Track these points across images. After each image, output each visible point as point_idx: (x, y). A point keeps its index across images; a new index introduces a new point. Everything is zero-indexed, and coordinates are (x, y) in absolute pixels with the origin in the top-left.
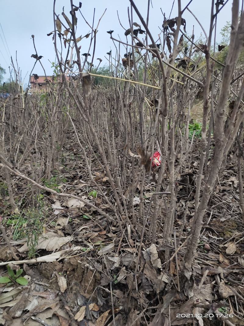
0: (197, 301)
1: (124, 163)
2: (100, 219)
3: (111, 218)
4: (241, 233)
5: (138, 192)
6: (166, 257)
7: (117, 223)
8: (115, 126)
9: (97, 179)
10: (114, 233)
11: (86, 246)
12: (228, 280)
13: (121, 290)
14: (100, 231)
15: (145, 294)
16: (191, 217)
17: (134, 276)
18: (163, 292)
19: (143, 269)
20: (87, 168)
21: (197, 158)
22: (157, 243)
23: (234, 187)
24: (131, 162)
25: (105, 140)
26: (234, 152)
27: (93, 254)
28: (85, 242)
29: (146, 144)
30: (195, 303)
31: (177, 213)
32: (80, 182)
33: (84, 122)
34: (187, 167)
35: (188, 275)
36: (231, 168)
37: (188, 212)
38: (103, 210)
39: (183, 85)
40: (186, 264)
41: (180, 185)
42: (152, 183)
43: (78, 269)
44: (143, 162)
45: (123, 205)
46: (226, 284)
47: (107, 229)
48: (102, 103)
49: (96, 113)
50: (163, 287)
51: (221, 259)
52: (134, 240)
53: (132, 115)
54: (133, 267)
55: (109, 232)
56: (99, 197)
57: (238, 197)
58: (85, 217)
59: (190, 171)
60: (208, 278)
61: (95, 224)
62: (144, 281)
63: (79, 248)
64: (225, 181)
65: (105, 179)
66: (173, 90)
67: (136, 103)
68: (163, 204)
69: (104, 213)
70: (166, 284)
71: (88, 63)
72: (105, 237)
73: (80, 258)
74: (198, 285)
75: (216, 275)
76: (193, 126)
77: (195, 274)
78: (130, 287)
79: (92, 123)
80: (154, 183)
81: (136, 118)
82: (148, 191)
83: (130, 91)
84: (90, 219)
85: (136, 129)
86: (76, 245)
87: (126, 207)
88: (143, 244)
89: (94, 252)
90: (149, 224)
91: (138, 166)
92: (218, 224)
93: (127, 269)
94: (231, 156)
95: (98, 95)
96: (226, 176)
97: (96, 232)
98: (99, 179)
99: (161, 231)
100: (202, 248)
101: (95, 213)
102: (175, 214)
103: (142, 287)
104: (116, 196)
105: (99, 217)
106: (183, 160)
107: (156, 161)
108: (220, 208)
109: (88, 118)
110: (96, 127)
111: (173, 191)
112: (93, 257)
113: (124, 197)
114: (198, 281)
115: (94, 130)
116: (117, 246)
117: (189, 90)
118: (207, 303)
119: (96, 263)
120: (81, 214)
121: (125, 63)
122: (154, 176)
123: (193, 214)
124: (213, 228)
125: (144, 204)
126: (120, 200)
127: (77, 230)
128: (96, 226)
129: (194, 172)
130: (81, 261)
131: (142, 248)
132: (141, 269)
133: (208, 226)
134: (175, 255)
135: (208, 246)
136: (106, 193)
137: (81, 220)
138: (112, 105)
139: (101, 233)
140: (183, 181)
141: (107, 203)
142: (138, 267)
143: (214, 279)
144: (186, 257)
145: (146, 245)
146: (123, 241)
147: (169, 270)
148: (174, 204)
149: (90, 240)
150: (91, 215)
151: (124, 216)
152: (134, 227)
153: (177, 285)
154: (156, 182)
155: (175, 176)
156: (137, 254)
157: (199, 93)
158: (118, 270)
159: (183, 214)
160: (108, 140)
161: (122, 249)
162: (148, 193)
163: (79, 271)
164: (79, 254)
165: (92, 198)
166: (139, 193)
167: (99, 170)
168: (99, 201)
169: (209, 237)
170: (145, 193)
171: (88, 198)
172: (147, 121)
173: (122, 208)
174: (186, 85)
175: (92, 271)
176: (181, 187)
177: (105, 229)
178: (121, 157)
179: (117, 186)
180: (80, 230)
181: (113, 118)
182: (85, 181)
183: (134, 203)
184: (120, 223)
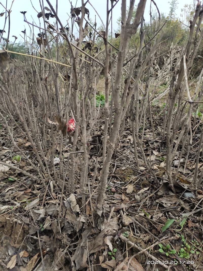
0: (107, 232)
1: (44, 129)
2: (25, 180)
3: (35, 177)
4: (136, 177)
5: (57, 153)
6: (83, 202)
7: (41, 180)
8: (34, 97)
9: (20, 145)
10: (38, 190)
11: (13, 204)
12: (129, 212)
13: (47, 235)
14: (26, 189)
15: (68, 234)
16: (100, 169)
17: (57, 222)
18: (82, 230)
19: (65, 216)
20: (10, 136)
21: (104, 123)
22: (75, 193)
23: (131, 144)
24: (50, 128)
25: (25, 109)
26: (130, 117)
27: (20, 210)
28: (12, 201)
29: (62, 113)
30: (106, 233)
31: (90, 168)
32: (3, 149)
33: (4, 94)
34: (97, 130)
35: (100, 213)
36: (128, 129)
37: (99, 166)
38: (27, 171)
39: (90, 64)
40: (98, 205)
41: (91, 144)
42: (69, 145)
43: (7, 225)
44: (60, 128)
45: (45, 165)
46: (127, 215)
47: (32, 187)
48: (20, 76)
49: (15, 85)
50: (82, 225)
51: (123, 197)
52: (56, 193)
53: (48, 87)
54: (56, 215)
55: (34, 190)
56: (23, 160)
57: (133, 151)
58: (10, 179)
59: (99, 133)
60: (115, 213)
61: (21, 184)
62: (66, 224)
63: (6, 207)
64: (125, 139)
65: (27, 144)
66: (82, 67)
67: (51, 77)
68: (79, 161)
69: (28, 174)
70: (83, 223)
71: (4, 39)
72: (31, 194)
73: (8, 215)
74: (107, 220)
75: (120, 210)
76: (100, 97)
77: (105, 211)
78: (54, 231)
79: (11, 95)
80: (70, 145)
81: (52, 90)
82: (66, 151)
83: (45, 66)
84: (15, 181)
85: (53, 99)
86: (4, 205)
87: (48, 167)
88: (64, 195)
89: (21, 208)
90: (68, 179)
91: (56, 132)
92: (120, 172)
93: (51, 217)
94: (128, 120)
95: (15, 69)
96: (125, 136)
97: (21, 191)
98: (22, 144)
99: (78, 183)
100: (109, 192)
101: (20, 175)
102: (88, 168)
103: (65, 229)
104: (39, 158)
105: (24, 178)
106: (93, 125)
107: (72, 126)
108: (121, 160)
109: (7, 91)
110: (15, 97)
111: (86, 150)
112: (20, 212)
113: (46, 158)
114: (107, 217)
115: (14, 101)
116: (42, 200)
117: (95, 68)
118: (115, 231)
119: (23, 217)
120: (6, 177)
121: (39, 42)
122: (70, 139)
123: (102, 167)
124: (117, 176)
125: (64, 163)
126: (43, 161)
127: (3, 192)
128: (22, 186)
129: (102, 134)
130: (10, 217)
131: (63, 198)
132: (63, 215)
133: (113, 175)
134: (89, 199)
135: (114, 189)
136: (29, 156)
137: (6, 183)
138: (29, 79)
139: (26, 192)
140: (94, 142)
141: (31, 165)
142: (60, 214)
143: (119, 213)
144: (98, 200)
145: (66, 196)
146: (47, 195)
147: (85, 212)
148: (87, 161)
149: (16, 199)
150: (16, 177)
151: (46, 175)
152: (56, 182)
153: (92, 222)
154: (72, 144)
155: (87, 137)
156: (59, 204)
157: (103, 70)
158: (43, 220)
159: (94, 167)
160: (28, 109)
161: (46, 202)
162: (66, 154)
163: (9, 226)
164: (8, 212)
165: (16, 162)
166: (59, 154)
167: (21, 136)
168: (23, 164)
169: (114, 183)
170: (63, 153)
171: (12, 163)
172: (62, 93)
173: (44, 168)
174: (93, 64)
175: (21, 224)
176: (92, 146)
177: (30, 188)
178: (41, 125)
179: (38, 149)
180: (6, 191)
181: (32, 90)
182: (8, 147)
183: (55, 163)
184: (43, 181)
